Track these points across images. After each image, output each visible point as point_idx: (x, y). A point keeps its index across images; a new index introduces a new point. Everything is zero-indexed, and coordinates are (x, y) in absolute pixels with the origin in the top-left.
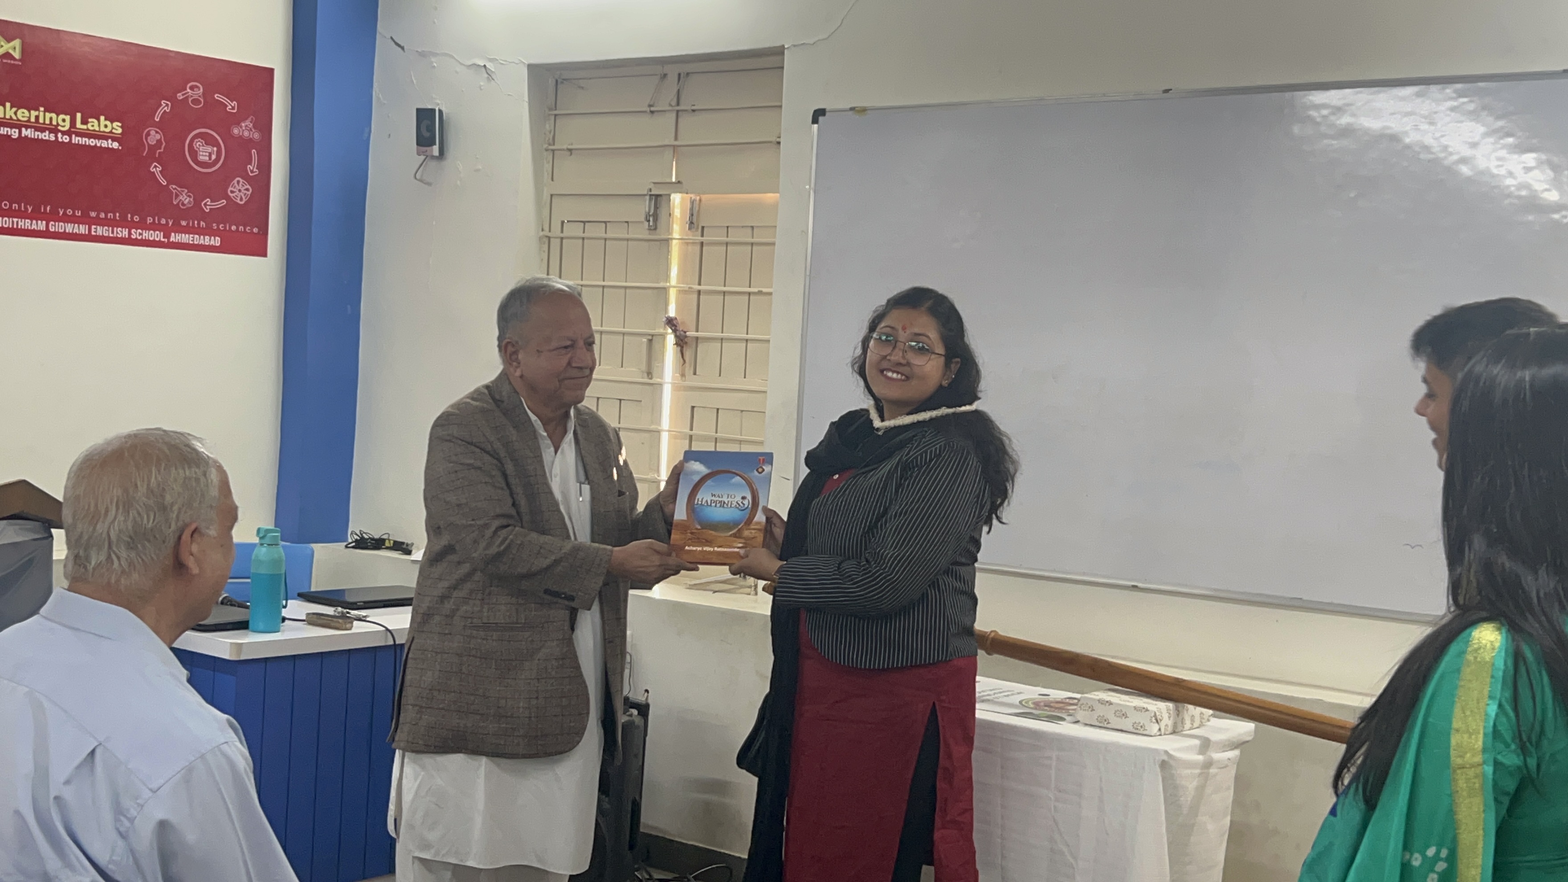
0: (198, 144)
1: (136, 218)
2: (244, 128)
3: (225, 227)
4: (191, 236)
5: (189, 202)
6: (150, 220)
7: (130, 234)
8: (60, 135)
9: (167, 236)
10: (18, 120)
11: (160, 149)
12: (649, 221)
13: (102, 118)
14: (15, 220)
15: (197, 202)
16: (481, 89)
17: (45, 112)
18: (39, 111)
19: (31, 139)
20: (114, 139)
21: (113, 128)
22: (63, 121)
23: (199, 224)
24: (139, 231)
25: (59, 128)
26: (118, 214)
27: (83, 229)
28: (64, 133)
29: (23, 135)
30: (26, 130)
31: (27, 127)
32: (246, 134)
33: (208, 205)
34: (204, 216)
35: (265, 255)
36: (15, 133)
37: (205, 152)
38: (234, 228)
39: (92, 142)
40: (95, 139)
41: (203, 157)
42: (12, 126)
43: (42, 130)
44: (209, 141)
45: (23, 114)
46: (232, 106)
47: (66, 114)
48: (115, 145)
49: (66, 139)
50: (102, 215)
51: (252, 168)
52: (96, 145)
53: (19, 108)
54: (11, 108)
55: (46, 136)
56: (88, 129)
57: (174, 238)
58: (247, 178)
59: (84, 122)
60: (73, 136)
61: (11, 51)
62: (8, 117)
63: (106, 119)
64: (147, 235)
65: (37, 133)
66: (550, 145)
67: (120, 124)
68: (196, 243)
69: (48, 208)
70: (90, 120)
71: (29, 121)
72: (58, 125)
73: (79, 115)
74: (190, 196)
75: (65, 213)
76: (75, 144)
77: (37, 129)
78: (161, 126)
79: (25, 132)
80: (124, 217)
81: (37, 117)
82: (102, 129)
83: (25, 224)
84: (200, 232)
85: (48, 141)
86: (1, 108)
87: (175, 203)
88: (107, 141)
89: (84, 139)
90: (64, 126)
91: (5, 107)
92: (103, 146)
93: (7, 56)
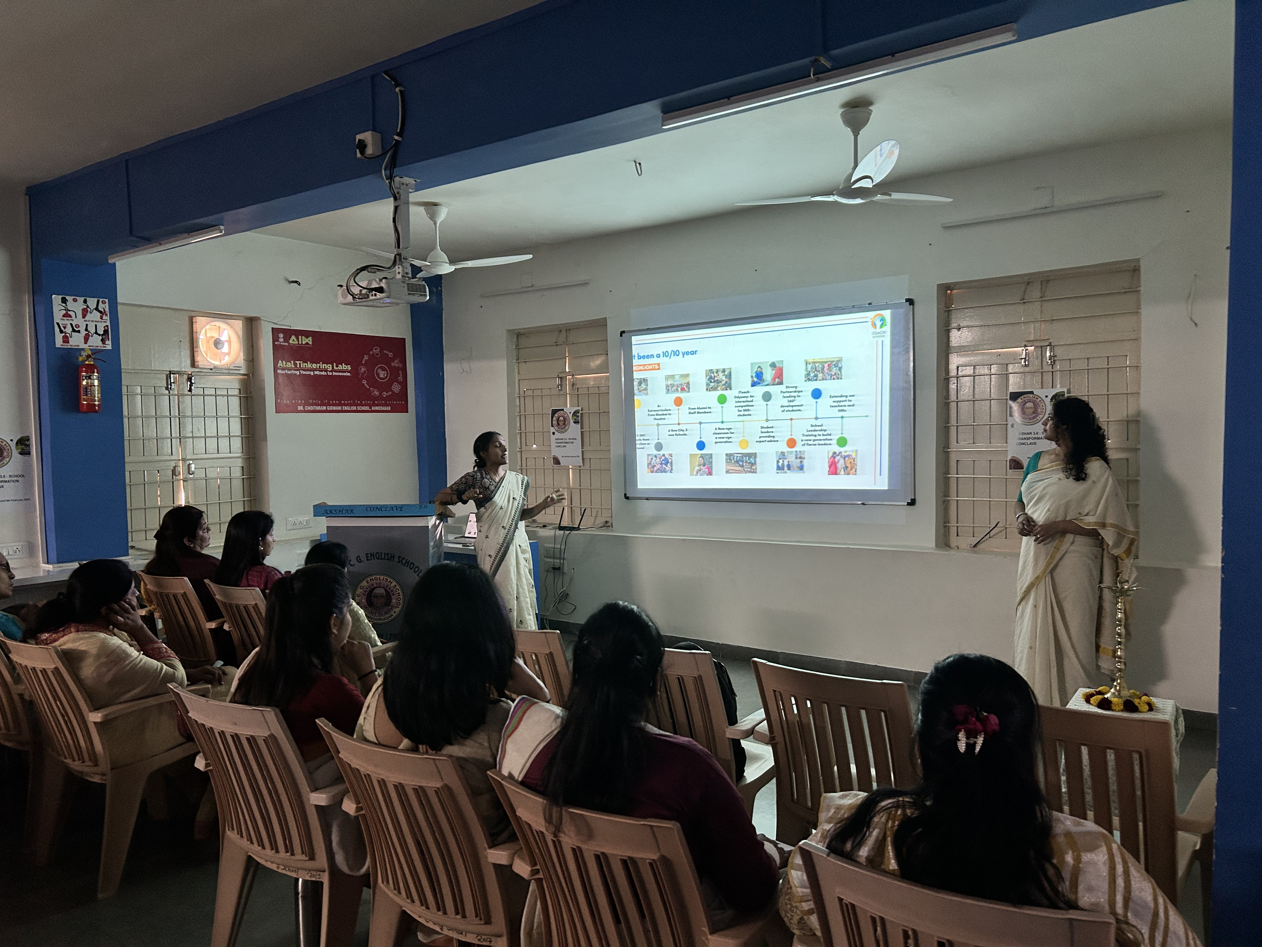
1: (359, 402)
3: (392, 402)
4: (380, 407)
7: (357, 408)
8: (328, 372)
9: (371, 408)
10: (313, 368)
12: (559, 387)
14: (315, 407)
17: (322, 364)
18: (320, 364)
19: (318, 375)
21: (347, 368)
22: (329, 367)
23: (382, 402)
24: (361, 407)
26: (352, 401)
27: (339, 408)
28: (330, 371)
29: (315, 374)
31: (316, 371)
33: (385, 394)
34: (384, 399)
35: (408, 412)
36: (312, 373)
37: (382, 374)
38: (396, 403)
39: (340, 374)
40: (341, 372)
42: (311, 371)
43: (322, 371)
45: (314, 366)
46: (390, 355)
47: (330, 364)
48: (349, 374)
49: (331, 374)
50: (346, 402)
51: (400, 378)
52: (342, 375)
53: (313, 363)
54: (310, 364)
55: (323, 373)
56: (338, 369)
57: (374, 408)
59: (337, 366)
60: (333, 372)
62: (309, 367)
63: (345, 365)
64: (363, 408)
65: (320, 373)
66: (517, 360)
67: (350, 366)
68: (381, 410)
69: (326, 401)
70: (339, 365)
71: (317, 368)
72: (327, 368)
73: (335, 364)
75: (333, 403)
76: (334, 375)
79: (317, 373)
80: (354, 402)
81: (320, 366)
82: (344, 368)
83: (318, 408)
84: (383, 405)
85: (325, 375)
86: (306, 364)
87: (372, 395)
88: (346, 373)
89: (337, 373)
90: (330, 369)
91: (308, 363)
92: (344, 375)
93: (307, 343)
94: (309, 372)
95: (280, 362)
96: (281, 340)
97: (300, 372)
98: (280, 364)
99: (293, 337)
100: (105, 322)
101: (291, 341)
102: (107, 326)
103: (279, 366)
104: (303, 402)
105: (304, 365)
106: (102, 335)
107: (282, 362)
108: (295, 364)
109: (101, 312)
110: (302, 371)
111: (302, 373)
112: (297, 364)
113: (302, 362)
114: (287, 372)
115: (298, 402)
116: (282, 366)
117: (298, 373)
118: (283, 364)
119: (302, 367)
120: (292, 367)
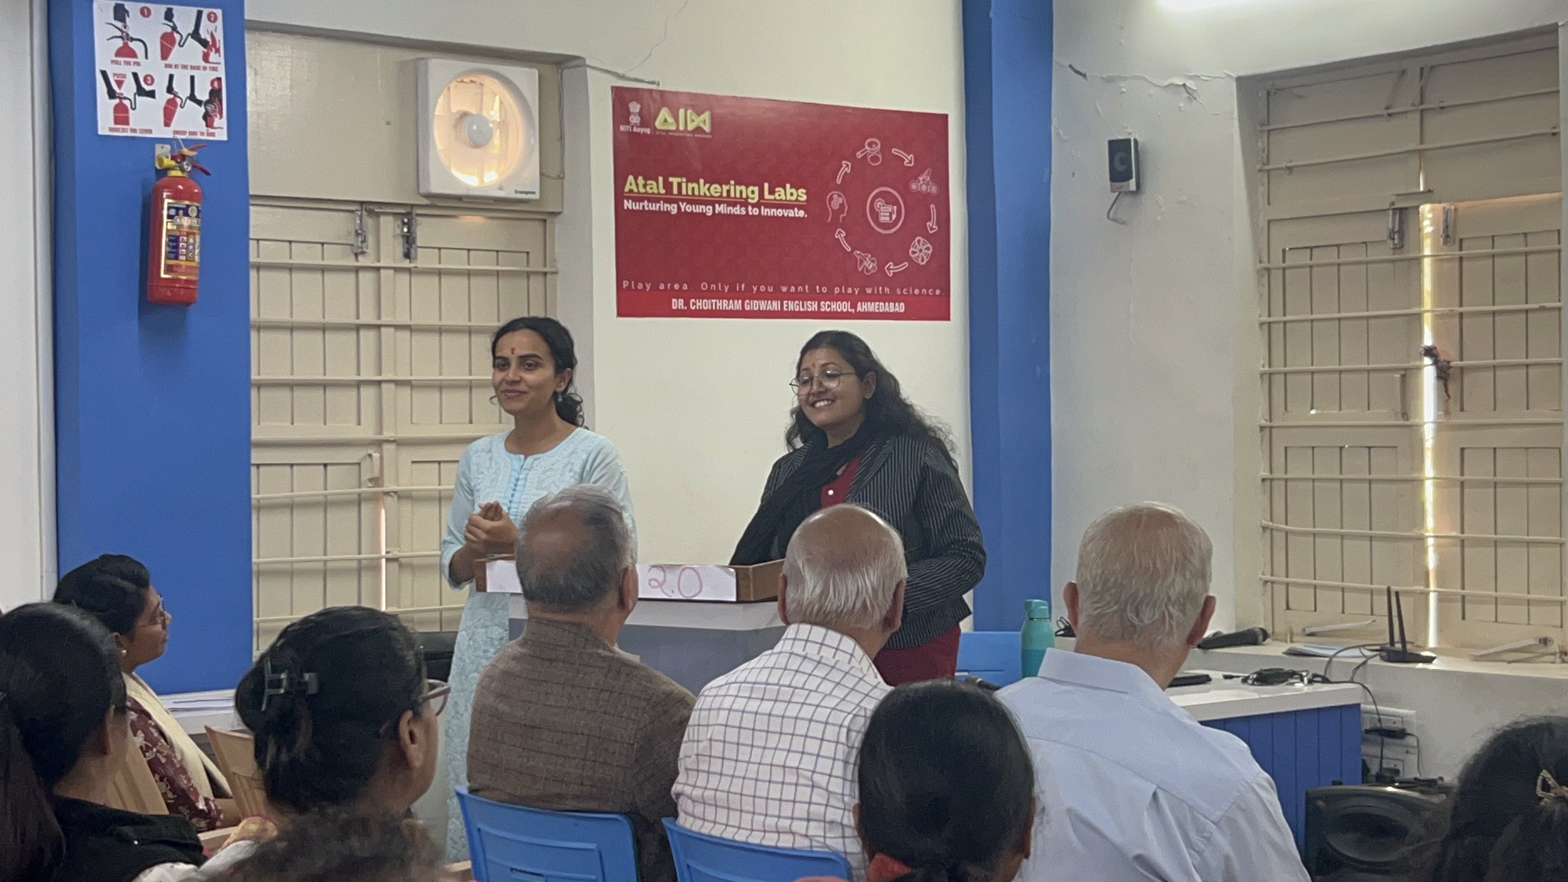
1: (825, 290)
2: (921, 182)
3: (908, 291)
4: (877, 303)
5: (873, 268)
7: (819, 306)
8: (750, 208)
9: (854, 306)
10: (712, 196)
11: (843, 213)
12: (1393, 239)
13: (788, 186)
14: (714, 301)
15: (881, 268)
16: (1181, 112)
17: (736, 184)
18: (730, 185)
19: (724, 214)
20: (800, 208)
21: (798, 195)
22: (752, 193)
23: (883, 290)
24: (828, 303)
25: (749, 200)
26: (807, 287)
27: (775, 306)
28: (753, 206)
29: (717, 212)
30: (719, 206)
31: (720, 203)
32: (924, 188)
33: (891, 269)
34: (888, 282)
35: (947, 318)
36: (709, 211)
37: (886, 212)
38: (917, 292)
39: (780, 212)
40: (782, 209)
41: (884, 219)
42: (706, 203)
43: (733, 204)
44: (890, 200)
45: (716, 190)
46: (909, 159)
47: (754, 185)
48: (802, 213)
49: (756, 211)
50: (793, 289)
51: (932, 225)
52: (783, 215)
53: (711, 185)
54: (705, 184)
55: (737, 210)
56: (775, 199)
57: (862, 307)
58: (928, 237)
59: (772, 192)
60: (762, 208)
61: (702, 125)
62: (702, 194)
63: (791, 187)
64: (836, 306)
65: (729, 208)
66: (1264, 164)
67: (804, 191)
68: (881, 311)
69: (743, 286)
70: (777, 189)
71: (721, 196)
72: (748, 197)
73: (766, 185)
74: (873, 261)
75: (758, 290)
76: (764, 216)
77: (729, 204)
78: (842, 188)
79: (720, 209)
80: (812, 289)
81: (728, 191)
82: (789, 197)
83: (723, 304)
84: (885, 299)
85: (740, 216)
86: (695, 185)
87: (860, 269)
88: (794, 210)
89: (773, 210)
90: (753, 199)
91: (698, 183)
92: (790, 215)
93: (699, 129)
94: (701, 207)
95: (631, 178)
96: (635, 119)
97: (679, 208)
98: (630, 184)
99: (664, 113)
100: (214, 69)
101: (658, 123)
102: (219, 79)
103: (626, 190)
104: (685, 287)
105: (689, 188)
106: (207, 102)
107: (636, 179)
108: (668, 186)
109: (204, 43)
110: (685, 204)
111: (683, 210)
112: (671, 184)
113: (684, 180)
114: (648, 206)
115: (672, 286)
116: (635, 190)
117: (673, 209)
118: (637, 185)
119: (684, 192)
120: (659, 194)
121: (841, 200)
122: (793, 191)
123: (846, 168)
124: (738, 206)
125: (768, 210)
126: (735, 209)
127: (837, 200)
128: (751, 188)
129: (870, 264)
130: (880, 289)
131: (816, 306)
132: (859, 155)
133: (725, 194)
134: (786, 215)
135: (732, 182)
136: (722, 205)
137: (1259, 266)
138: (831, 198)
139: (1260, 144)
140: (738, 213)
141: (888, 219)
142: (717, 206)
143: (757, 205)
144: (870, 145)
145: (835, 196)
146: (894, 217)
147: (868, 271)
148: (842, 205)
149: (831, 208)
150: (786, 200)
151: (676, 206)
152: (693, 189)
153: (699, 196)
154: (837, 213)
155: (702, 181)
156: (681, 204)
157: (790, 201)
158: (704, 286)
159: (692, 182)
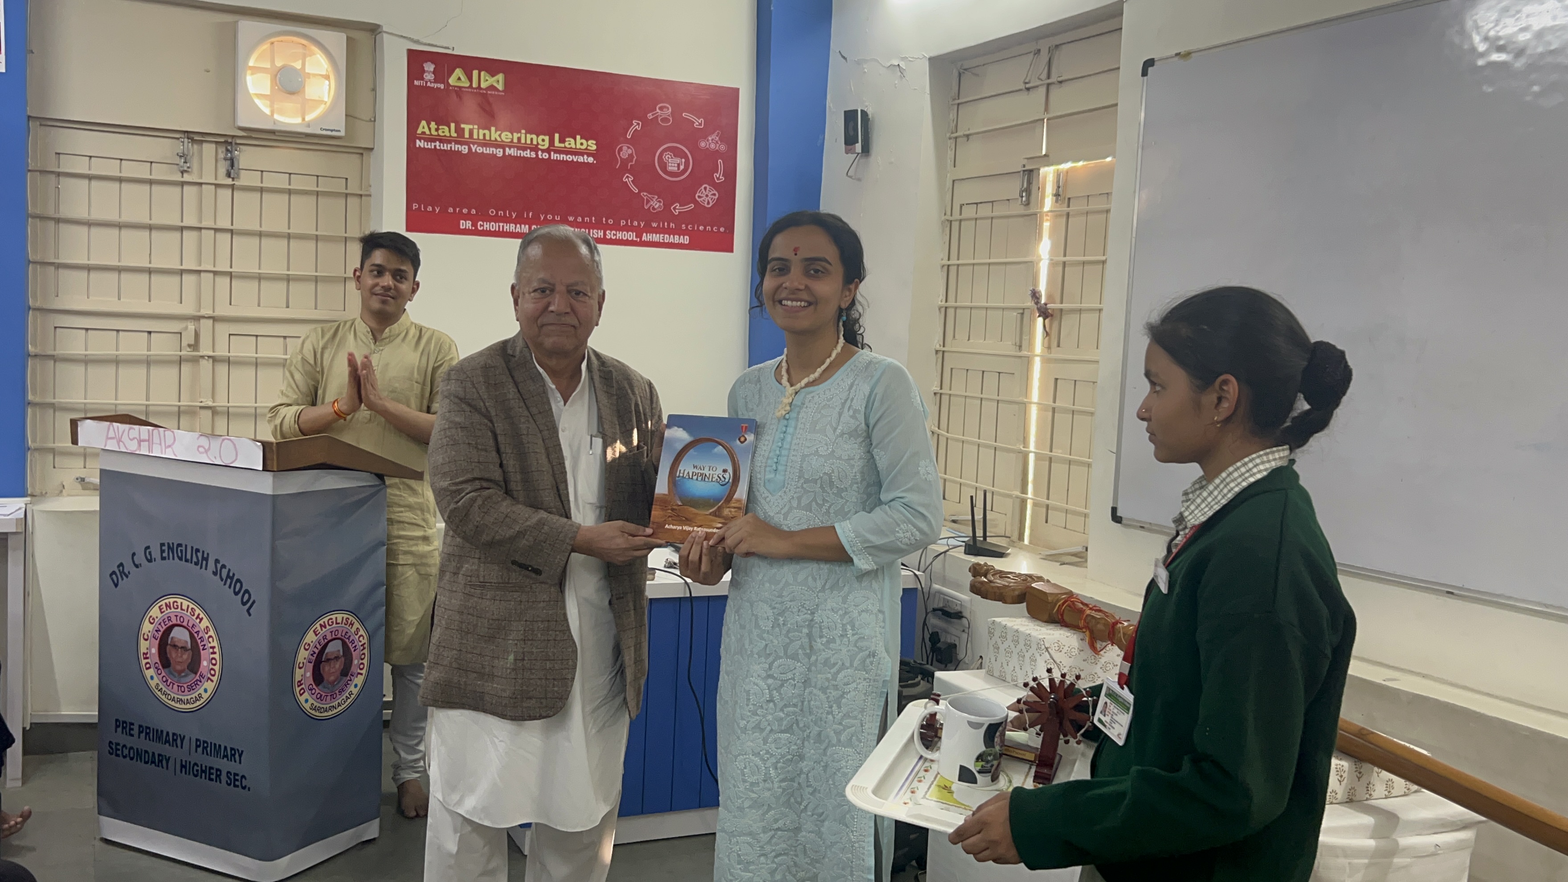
0: (667, 156)
1: (611, 222)
2: (710, 141)
3: (693, 227)
4: (662, 235)
5: (660, 207)
6: (623, 222)
7: (605, 234)
8: (540, 153)
9: (639, 235)
10: (502, 141)
11: (632, 162)
12: (1023, 197)
13: (578, 137)
14: (501, 224)
15: (667, 206)
16: (896, 87)
17: (526, 134)
18: (520, 132)
19: (514, 156)
20: (589, 155)
21: (588, 145)
22: (543, 141)
23: (669, 225)
24: (614, 232)
25: (539, 147)
26: (593, 218)
28: (543, 151)
29: (507, 154)
30: (510, 149)
31: (510, 147)
32: (713, 146)
33: (677, 209)
34: (673, 218)
35: (731, 250)
36: (499, 153)
37: (674, 163)
38: (701, 228)
39: (569, 158)
40: (572, 155)
41: (672, 168)
42: (497, 146)
43: (524, 149)
44: (677, 153)
45: (506, 136)
46: (699, 122)
47: (545, 135)
48: (591, 160)
49: (546, 156)
50: (580, 219)
51: (719, 177)
52: (573, 160)
53: (502, 132)
54: (496, 131)
55: (527, 154)
56: (565, 147)
57: (645, 237)
58: (713, 184)
59: (562, 141)
60: (552, 153)
61: (495, 84)
62: (493, 139)
63: (581, 138)
64: (620, 235)
65: (519, 152)
66: (952, 133)
67: (594, 142)
68: (666, 241)
69: (530, 214)
70: (567, 139)
71: (512, 141)
72: (538, 144)
73: (557, 136)
74: (660, 202)
75: (545, 218)
76: (554, 160)
77: (519, 148)
78: (633, 142)
79: (509, 151)
80: (599, 221)
81: (519, 139)
82: (578, 146)
83: (508, 227)
84: (670, 232)
85: (531, 158)
86: (487, 132)
87: (646, 208)
88: (583, 156)
89: (562, 156)
90: (544, 145)
91: (490, 131)
92: (579, 160)
93: (492, 87)
94: (491, 149)
95: (424, 123)
96: (429, 77)
97: (470, 149)
98: (423, 127)
99: (458, 72)
101: (452, 81)
103: (419, 131)
104: (474, 211)
105: (479, 134)
107: (429, 124)
108: (460, 131)
110: (476, 146)
111: (474, 150)
112: (463, 129)
113: (476, 127)
114: (440, 146)
115: (461, 211)
116: (428, 132)
117: (464, 149)
118: (430, 129)
119: (475, 136)
120: (450, 136)
121: (630, 151)
122: (584, 141)
123: (636, 125)
124: (529, 151)
125: (558, 155)
126: (525, 152)
127: (626, 151)
128: (541, 137)
129: (656, 204)
130: (666, 224)
131: (602, 234)
132: (650, 116)
133: (515, 140)
134: (575, 160)
135: (523, 131)
136: (512, 149)
137: (943, 218)
138: (621, 149)
139: (951, 115)
140: (529, 156)
141: (676, 169)
142: (507, 149)
143: (548, 151)
144: (661, 109)
145: (625, 148)
146: (682, 167)
147: (654, 209)
148: (631, 156)
149: (620, 157)
150: (576, 148)
151: (467, 147)
152: (484, 135)
153: (490, 140)
154: (625, 162)
155: (493, 129)
156: (472, 146)
157: (580, 149)
158: (492, 212)
159: (484, 129)
